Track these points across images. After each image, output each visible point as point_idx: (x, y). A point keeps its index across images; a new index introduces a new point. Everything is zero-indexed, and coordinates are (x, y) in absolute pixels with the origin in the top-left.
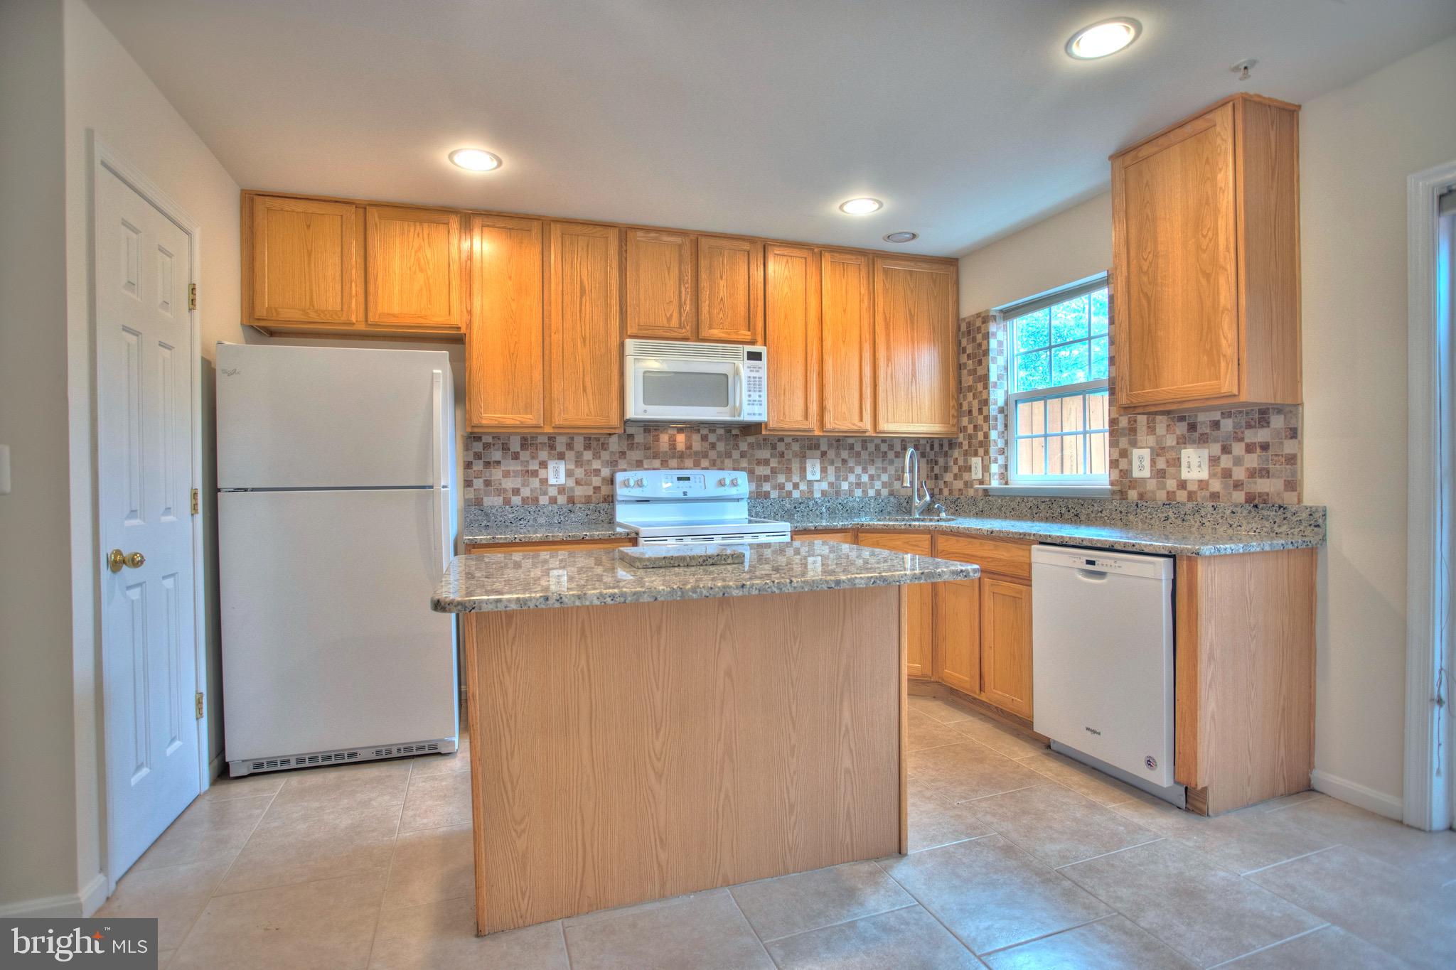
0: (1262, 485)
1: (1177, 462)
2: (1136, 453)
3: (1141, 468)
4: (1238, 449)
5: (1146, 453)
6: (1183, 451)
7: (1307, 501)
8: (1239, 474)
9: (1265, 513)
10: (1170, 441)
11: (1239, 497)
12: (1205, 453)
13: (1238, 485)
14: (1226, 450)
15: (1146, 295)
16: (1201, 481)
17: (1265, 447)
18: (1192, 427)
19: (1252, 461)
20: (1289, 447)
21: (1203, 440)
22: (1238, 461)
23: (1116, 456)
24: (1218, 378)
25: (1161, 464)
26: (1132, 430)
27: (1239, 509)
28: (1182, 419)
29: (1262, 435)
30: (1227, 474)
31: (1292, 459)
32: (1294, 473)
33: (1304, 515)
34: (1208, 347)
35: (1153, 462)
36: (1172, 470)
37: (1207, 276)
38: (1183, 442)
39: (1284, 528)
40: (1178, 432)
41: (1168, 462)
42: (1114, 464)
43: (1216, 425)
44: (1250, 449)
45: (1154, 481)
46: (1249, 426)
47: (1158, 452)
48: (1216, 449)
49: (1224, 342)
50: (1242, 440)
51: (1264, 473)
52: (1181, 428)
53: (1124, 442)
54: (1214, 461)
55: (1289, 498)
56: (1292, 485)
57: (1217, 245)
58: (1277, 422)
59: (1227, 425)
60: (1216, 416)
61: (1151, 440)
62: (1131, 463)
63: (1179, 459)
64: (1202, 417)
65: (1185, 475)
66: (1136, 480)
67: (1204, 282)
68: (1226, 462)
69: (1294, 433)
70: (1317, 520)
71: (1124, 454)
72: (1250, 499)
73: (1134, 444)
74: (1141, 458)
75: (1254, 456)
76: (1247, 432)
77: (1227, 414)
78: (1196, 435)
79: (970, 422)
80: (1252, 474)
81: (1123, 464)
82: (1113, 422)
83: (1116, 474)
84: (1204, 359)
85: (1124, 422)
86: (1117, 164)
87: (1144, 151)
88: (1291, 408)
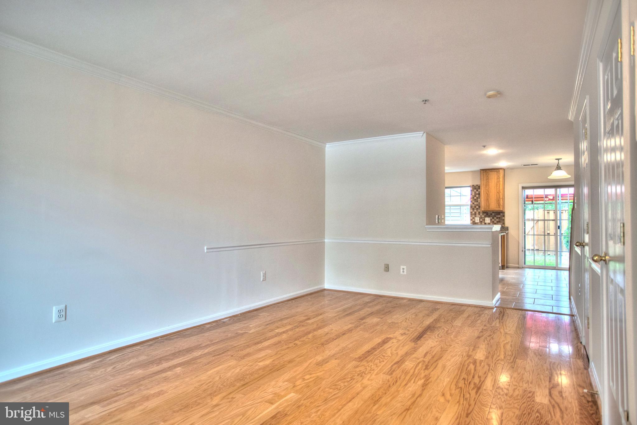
0: (499, 224)
1: (484, 220)
2: (476, 218)
3: (477, 221)
4: (495, 218)
7: (506, 226)
8: (495, 222)
10: (483, 216)
12: (489, 218)
13: (495, 224)
14: (493, 218)
15: (487, 194)
16: (489, 223)
17: (499, 218)
18: (487, 214)
19: (497, 220)
20: (503, 218)
21: (489, 216)
22: (495, 220)
23: (472, 218)
24: (500, 208)
25: (481, 220)
26: (475, 214)
28: (485, 213)
29: (499, 216)
30: (493, 222)
31: (504, 220)
32: (504, 222)
33: (506, 228)
34: (498, 203)
35: (480, 220)
36: (483, 221)
37: (498, 193)
38: (485, 216)
42: (471, 220)
43: (491, 214)
44: (497, 218)
45: (480, 223)
46: (497, 215)
47: (481, 218)
48: (491, 218)
49: (501, 203)
51: (499, 222)
52: (485, 214)
53: (473, 216)
54: (491, 220)
56: (504, 224)
58: (501, 214)
59: (493, 214)
61: (479, 216)
62: (475, 220)
63: (485, 219)
64: (489, 213)
65: (486, 222)
67: (497, 193)
68: (493, 220)
69: (504, 216)
71: (473, 218)
73: (476, 216)
74: (477, 219)
77: (493, 213)
81: (473, 220)
82: (471, 212)
83: (472, 222)
84: (497, 205)
85: (473, 213)
86: (482, 171)
87: (487, 171)
88: (504, 212)
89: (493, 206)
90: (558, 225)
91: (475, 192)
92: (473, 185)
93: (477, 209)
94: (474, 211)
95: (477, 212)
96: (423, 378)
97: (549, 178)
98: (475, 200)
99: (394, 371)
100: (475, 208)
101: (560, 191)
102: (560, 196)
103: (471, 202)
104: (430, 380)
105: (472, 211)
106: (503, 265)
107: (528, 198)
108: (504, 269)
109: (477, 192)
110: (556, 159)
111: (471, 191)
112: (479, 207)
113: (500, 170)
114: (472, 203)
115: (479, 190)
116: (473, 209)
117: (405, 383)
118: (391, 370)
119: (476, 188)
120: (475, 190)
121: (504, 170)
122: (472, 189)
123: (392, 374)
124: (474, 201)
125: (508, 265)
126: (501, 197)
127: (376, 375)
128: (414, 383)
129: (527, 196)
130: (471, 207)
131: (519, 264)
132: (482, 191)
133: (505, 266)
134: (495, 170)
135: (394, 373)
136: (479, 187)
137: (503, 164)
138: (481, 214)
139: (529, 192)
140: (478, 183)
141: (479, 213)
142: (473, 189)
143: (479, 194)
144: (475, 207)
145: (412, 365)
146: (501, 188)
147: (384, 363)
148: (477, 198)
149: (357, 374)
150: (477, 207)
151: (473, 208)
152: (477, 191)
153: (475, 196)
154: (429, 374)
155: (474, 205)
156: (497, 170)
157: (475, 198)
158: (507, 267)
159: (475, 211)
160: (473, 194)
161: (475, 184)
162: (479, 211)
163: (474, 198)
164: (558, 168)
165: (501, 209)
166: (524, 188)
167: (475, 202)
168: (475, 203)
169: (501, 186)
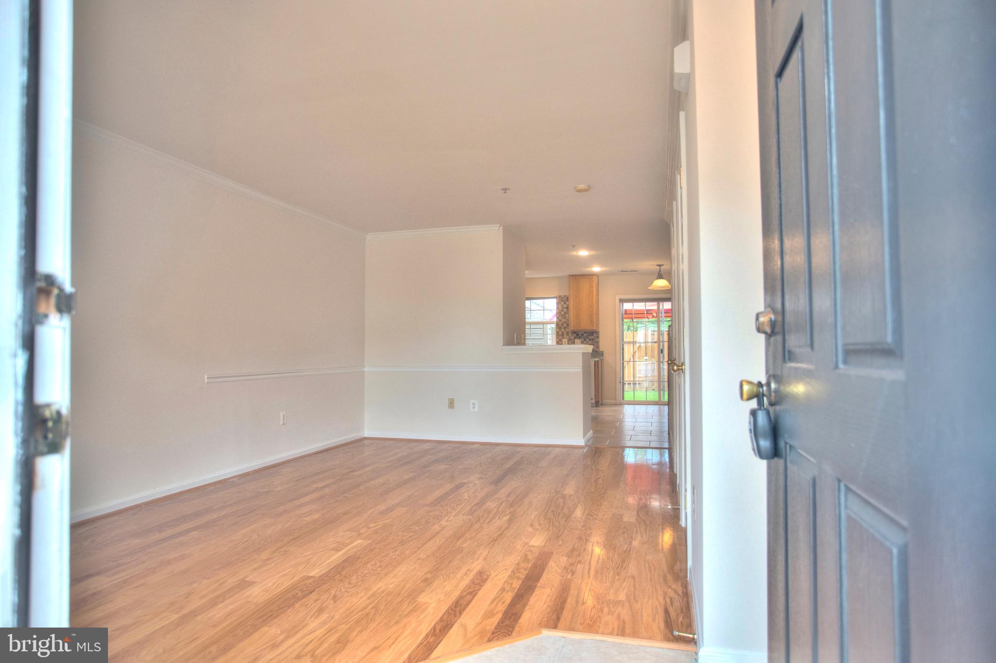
1: (574, 342)
4: (587, 340)
5: (567, 340)
6: (575, 340)
10: (572, 338)
12: (580, 340)
14: (585, 340)
15: (577, 307)
17: (593, 340)
18: (577, 335)
20: (597, 340)
21: (580, 338)
22: (587, 342)
23: (558, 340)
24: (593, 326)
25: (570, 343)
26: (563, 335)
28: (575, 333)
29: (592, 337)
31: (598, 342)
32: (599, 345)
34: (590, 320)
35: (568, 342)
38: (575, 338)
39: (597, 355)
41: (572, 342)
42: (557, 342)
43: (583, 335)
46: (590, 335)
47: (569, 340)
48: (583, 340)
49: (594, 320)
50: (588, 338)
51: (593, 345)
52: (575, 335)
53: (560, 337)
54: (582, 342)
55: (599, 349)
56: (599, 347)
58: (595, 335)
59: (585, 335)
60: (583, 333)
61: (568, 337)
62: (562, 342)
64: (580, 333)
67: (590, 307)
68: (585, 342)
69: (598, 337)
70: (603, 352)
71: (560, 340)
73: (563, 338)
74: (565, 341)
75: (590, 341)
77: (585, 333)
78: (578, 337)
81: (560, 342)
82: (557, 332)
84: (590, 323)
85: (560, 333)
86: (571, 278)
87: (578, 277)
88: (597, 333)
89: (585, 325)
90: (661, 348)
91: (562, 305)
92: (560, 296)
93: (565, 328)
94: (560, 330)
95: (565, 332)
96: (508, 514)
97: (649, 288)
98: (562, 315)
99: (475, 511)
100: (562, 327)
101: (663, 306)
102: (663, 313)
103: (557, 318)
104: (517, 515)
105: (558, 330)
106: (596, 400)
107: (626, 314)
108: (598, 407)
109: (565, 306)
110: (658, 265)
111: (558, 303)
112: (568, 325)
113: (594, 277)
114: (558, 320)
115: (567, 303)
116: (560, 328)
117: (488, 520)
118: (471, 511)
119: (563, 300)
120: (562, 303)
121: (598, 276)
123: (472, 514)
125: (603, 401)
126: (594, 312)
127: (454, 517)
128: (499, 518)
129: (626, 310)
130: (557, 325)
131: (616, 400)
132: (571, 303)
133: (600, 403)
134: (588, 277)
135: (475, 514)
136: (568, 298)
137: (596, 269)
138: (570, 335)
139: (627, 306)
140: (566, 293)
141: (568, 332)
142: (559, 300)
143: (567, 308)
144: (563, 325)
145: (495, 505)
146: (594, 300)
147: (461, 506)
148: (565, 313)
149: (432, 518)
150: (565, 325)
151: (560, 326)
152: (565, 303)
153: (563, 311)
154: (515, 510)
155: (560, 323)
156: (590, 277)
157: (563, 313)
158: (602, 404)
159: (563, 330)
160: (560, 308)
161: (562, 294)
162: (567, 330)
163: (561, 313)
164: (660, 276)
165: (595, 328)
166: (622, 301)
167: (562, 318)
168: (563, 320)
169: (594, 297)
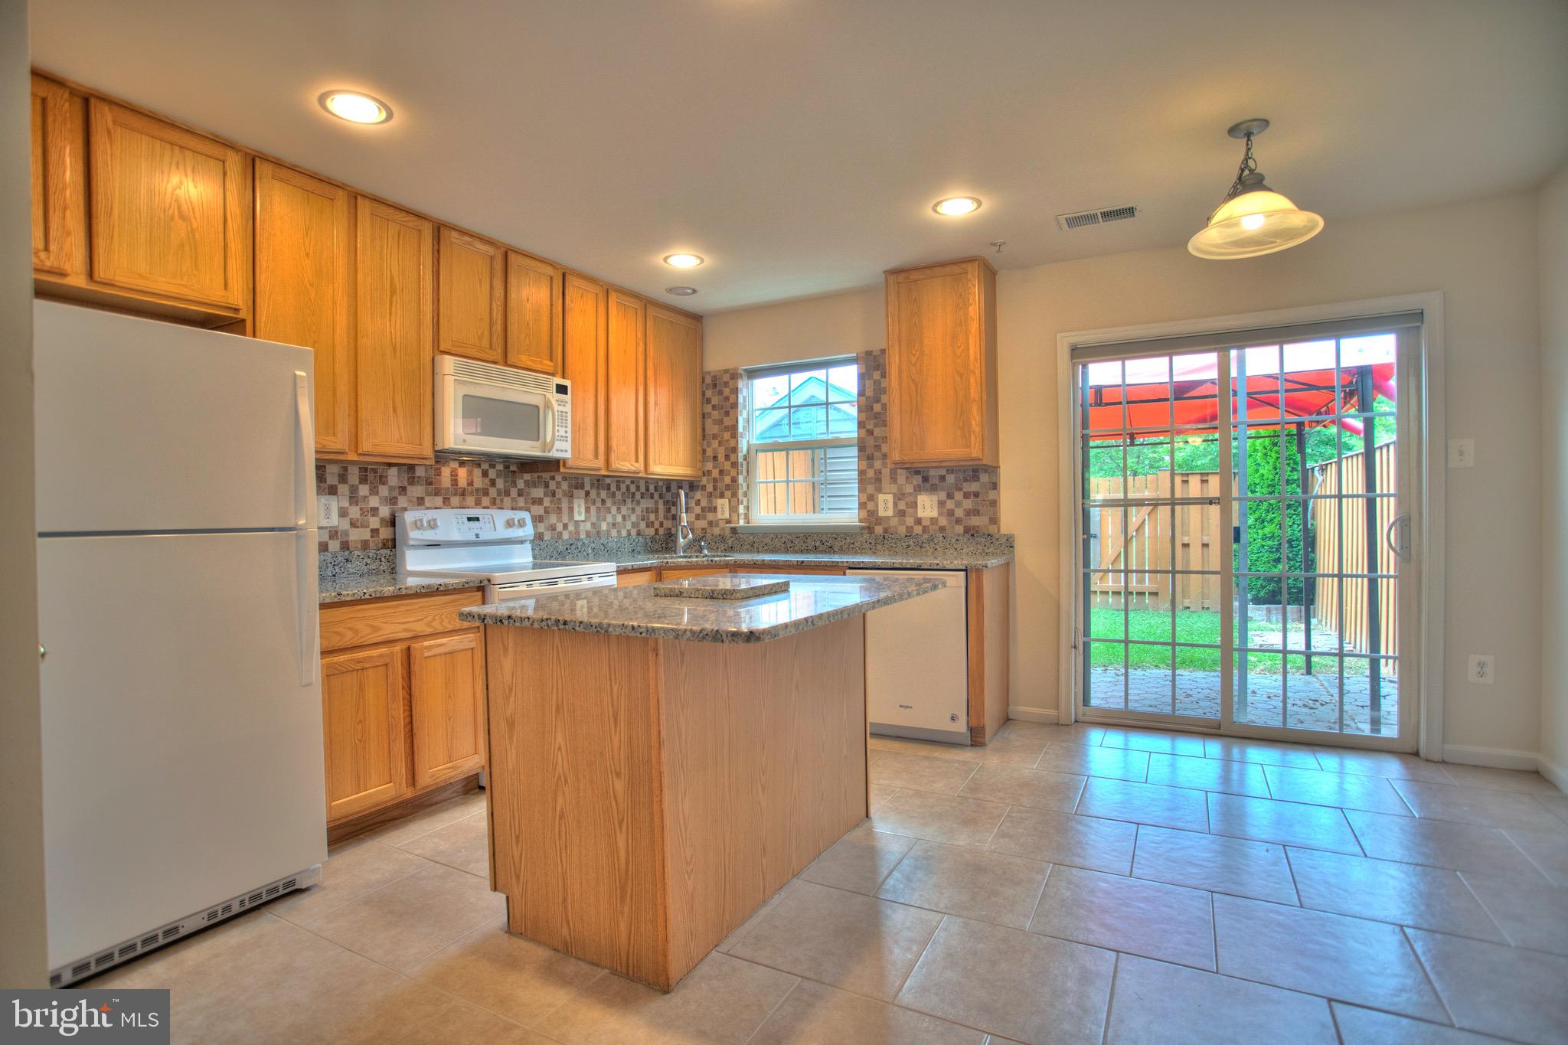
0: (975, 521)
1: (914, 505)
2: (881, 497)
3: (886, 509)
4: (959, 496)
5: (890, 498)
6: (919, 496)
7: (1003, 531)
8: (959, 513)
9: (979, 540)
10: (909, 489)
11: (960, 529)
12: (935, 498)
13: (958, 521)
14: (950, 496)
15: (914, 381)
16: (932, 518)
17: (976, 495)
18: (925, 479)
19: (968, 504)
20: (992, 495)
21: (933, 489)
22: (958, 504)
23: (864, 499)
24: (968, 446)
25: (902, 506)
26: (878, 479)
27: (961, 538)
28: (917, 472)
29: (974, 487)
30: (951, 513)
31: (994, 503)
32: (995, 513)
33: (1003, 540)
34: (961, 424)
35: (895, 504)
36: (910, 511)
37: (961, 375)
38: (918, 490)
39: (991, 550)
40: (915, 483)
41: (907, 504)
42: (862, 505)
43: (943, 478)
44: (966, 496)
45: (896, 519)
46: (966, 480)
47: (899, 497)
48: (943, 495)
49: (973, 422)
50: (961, 489)
51: (976, 512)
52: (918, 479)
53: (870, 489)
54: (941, 504)
55: (992, 529)
56: (994, 520)
57: (968, 355)
58: (984, 478)
59: (951, 479)
60: (943, 472)
61: (894, 488)
62: (877, 505)
63: (916, 502)
64: (932, 473)
65: (920, 514)
66: (881, 518)
67: (958, 378)
68: (950, 504)
69: (995, 486)
70: (1009, 543)
71: (871, 498)
72: (967, 530)
73: (879, 490)
74: (886, 501)
75: (969, 501)
76: (964, 484)
77: (950, 471)
78: (929, 485)
79: (714, 467)
80: (968, 513)
81: (870, 506)
82: (861, 473)
83: (864, 514)
84: (958, 432)
85: (871, 473)
86: (891, 279)
87: (914, 276)
88: (993, 470)
89: (943, 441)
90: (1235, 523)
91: (875, 381)
92: (869, 353)
93: (886, 457)
94: (870, 466)
95: (886, 471)
98: (877, 416)
100: (876, 454)
101: (1241, 362)
103: (861, 425)
105: (864, 465)
106: (974, 724)
107: (1100, 405)
108: (980, 746)
111: (862, 377)
113: (970, 267)
114: (863, 431)
115: (882, 372)
116: (870, 458)
119: (873, 365)
120: (874, 376)
121: (991, 271)
122: (863, 371)
124: (872, 422)
125: (1011, 708)
126: (974, 393)
129: (1099, 391)
130: (861, 449)
131: (1057, 708)
132: (894, 368)
134: (950, 270)
136: (885, 356)
137: (956, 211)
138: (901, 480)
139: (1103, 373)
141: (894, 474)
142: (866, 368)
144: (877, 447)
146: (972, 351)
148: (883, 407)
150: (885, 448)
151: (869, 451)
152: (878, 375)
153: (877, 400)
155: (871, 442)
156: (957, 269)
157: (877, 407)
159: (878, 464)
160: (869, 393)
161: (874, 347)
162: (891, 463)
163: (872, 408)
164: (1248, 181)
165: (976, 453)
166: (1084, 354)
167: (876, 425)
168: (876, 432)
169: (971, 341)
